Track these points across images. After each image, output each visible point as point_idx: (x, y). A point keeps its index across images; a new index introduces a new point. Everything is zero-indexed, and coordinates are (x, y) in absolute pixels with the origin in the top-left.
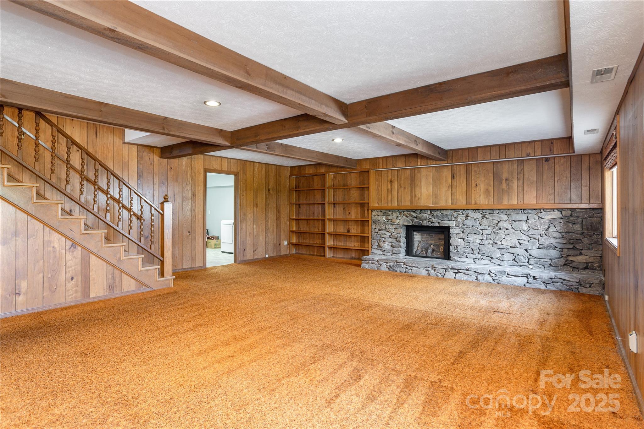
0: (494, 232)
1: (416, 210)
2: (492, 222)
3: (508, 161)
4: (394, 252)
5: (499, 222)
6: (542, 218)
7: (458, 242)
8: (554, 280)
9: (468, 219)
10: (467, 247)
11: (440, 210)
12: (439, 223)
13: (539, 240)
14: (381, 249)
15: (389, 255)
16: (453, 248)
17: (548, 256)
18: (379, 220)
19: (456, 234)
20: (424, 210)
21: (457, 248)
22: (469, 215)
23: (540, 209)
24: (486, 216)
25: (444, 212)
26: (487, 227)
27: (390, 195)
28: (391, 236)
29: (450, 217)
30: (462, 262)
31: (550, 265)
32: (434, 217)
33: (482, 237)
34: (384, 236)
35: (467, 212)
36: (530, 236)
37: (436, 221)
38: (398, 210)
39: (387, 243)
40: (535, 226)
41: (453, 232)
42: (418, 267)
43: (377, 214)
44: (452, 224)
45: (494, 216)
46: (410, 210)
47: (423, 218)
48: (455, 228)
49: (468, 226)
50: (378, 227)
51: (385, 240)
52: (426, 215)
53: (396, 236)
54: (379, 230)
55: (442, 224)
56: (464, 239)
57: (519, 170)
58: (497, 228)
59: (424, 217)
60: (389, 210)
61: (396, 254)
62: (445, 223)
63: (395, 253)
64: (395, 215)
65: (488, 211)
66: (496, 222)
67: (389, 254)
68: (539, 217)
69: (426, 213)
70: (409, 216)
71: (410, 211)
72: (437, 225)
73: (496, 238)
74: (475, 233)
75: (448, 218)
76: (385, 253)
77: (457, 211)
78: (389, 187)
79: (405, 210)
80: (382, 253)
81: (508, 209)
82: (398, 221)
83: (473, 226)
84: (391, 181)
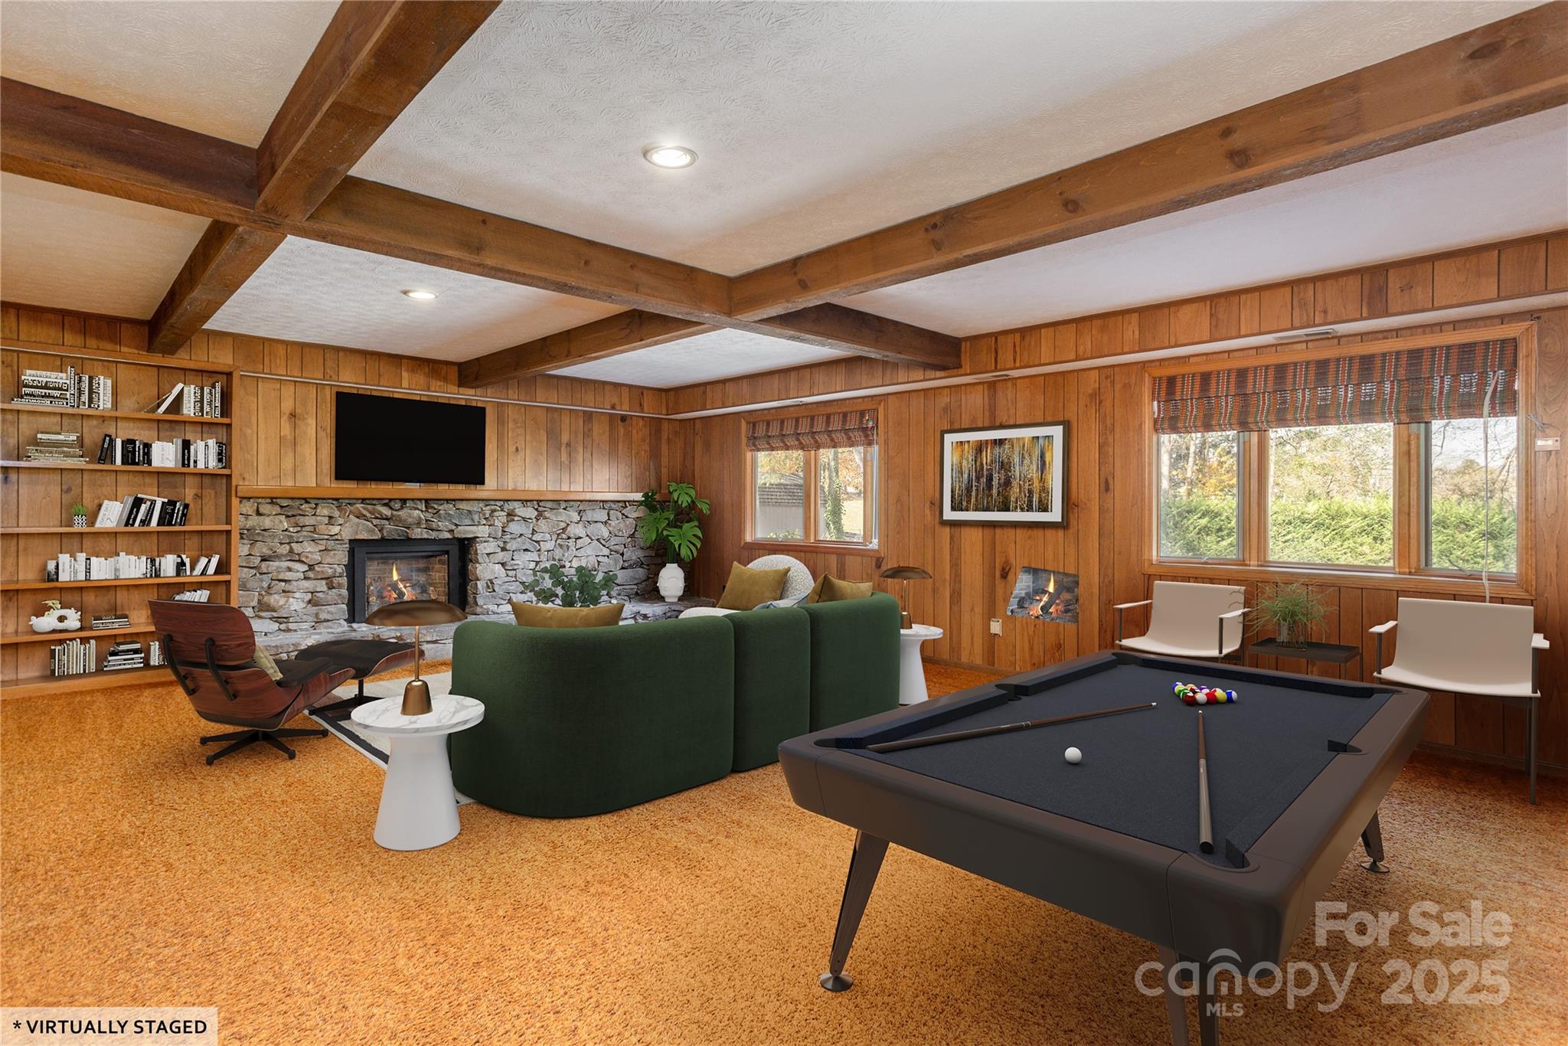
0: (561, 546)
1: (391, 500)
2: (558, 525)
3: (571, 410)
4: (323, 616)
5: (568, 525)
6: (627, 517)
7: (493, 571)
8: (669, 614)
9: (513, 520)
10: (514, 579)
11: (454, 500)
12: (451, 531)
13: (622, 555)
14: (275, 614)
15: (307, 630)
16: (482, 586)
17: (635, 578)
18: (264, 530)
19: (488, 554)
20: (413, 500)
21: (492, 583)
22: (517, 511)
23: (625, 502)
24: (547, 514)
25: (463, 506)
26: (548, 536)
27: (291, 455)
28: (311, 574)
29: (476, 517)
30: (502, 613)
31: (637, 593)
32: (440, 517)
33: (539, 555)
34: (288, 576)
35: (508, 507)
36: (611, 547)
37: (446, 526)
38: (337, 500)
39: (297, 595)
40: (619, 530)
41: (482, 549)
42: (435, 642)
43: (258, 510)
44: (482, 531)
45: (560, 513)
46: (373, 499)
47: (410, 520)
48: (488, 541)
49: (513, 536)
50: (262, 549)
51: (288, 587)
52: (417, 512)
53: (330, 571)
54: (264, 559)
55: (459, 532)
56: (503, 564)
57: (586, 430)
58: (564, 536)
59: (414, 518)
60: (306, 501)
61: (329, 624)
62: (465, 531)
63: (328, 621)
64: (326, 512)
65: (549, 504)
66: (563, 525)
67: (305, 626)
68: (623, 514)
69: (418, 509)
70: (368, 515)
71: (374, 502)
72: (448, 536)
73: (563, 555)
74: (525, 550)
75: (473, 520)
76: (292, 626)
77: (492, 503)
78: (286, 430)
79: (357, 499)
80: (276, 626)
81: (581, 501)
82: (335, 529)
83: (521, 535)
84: (293, 415)
